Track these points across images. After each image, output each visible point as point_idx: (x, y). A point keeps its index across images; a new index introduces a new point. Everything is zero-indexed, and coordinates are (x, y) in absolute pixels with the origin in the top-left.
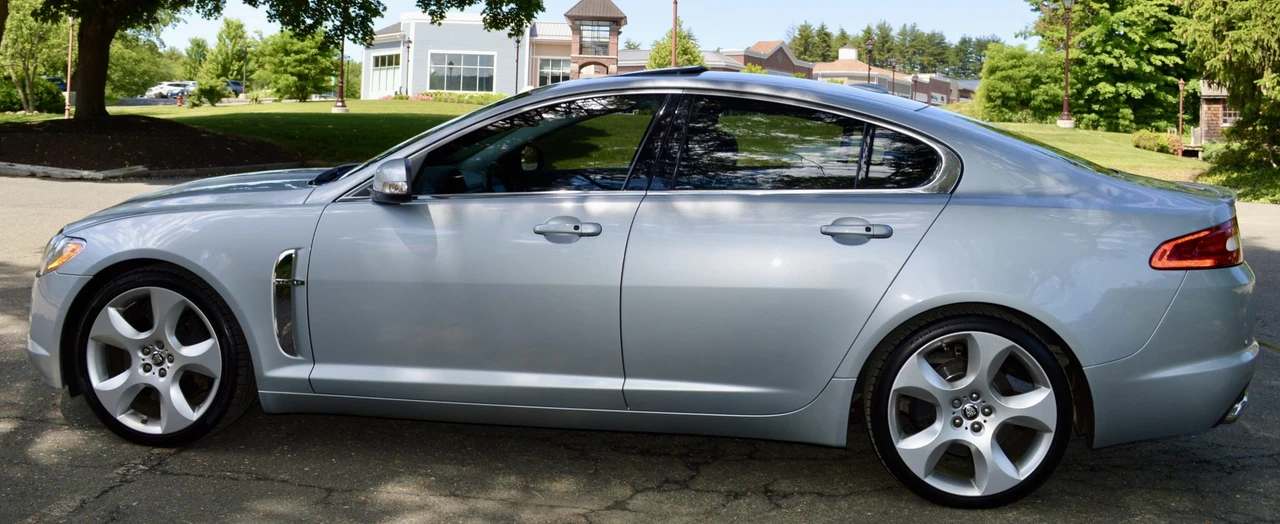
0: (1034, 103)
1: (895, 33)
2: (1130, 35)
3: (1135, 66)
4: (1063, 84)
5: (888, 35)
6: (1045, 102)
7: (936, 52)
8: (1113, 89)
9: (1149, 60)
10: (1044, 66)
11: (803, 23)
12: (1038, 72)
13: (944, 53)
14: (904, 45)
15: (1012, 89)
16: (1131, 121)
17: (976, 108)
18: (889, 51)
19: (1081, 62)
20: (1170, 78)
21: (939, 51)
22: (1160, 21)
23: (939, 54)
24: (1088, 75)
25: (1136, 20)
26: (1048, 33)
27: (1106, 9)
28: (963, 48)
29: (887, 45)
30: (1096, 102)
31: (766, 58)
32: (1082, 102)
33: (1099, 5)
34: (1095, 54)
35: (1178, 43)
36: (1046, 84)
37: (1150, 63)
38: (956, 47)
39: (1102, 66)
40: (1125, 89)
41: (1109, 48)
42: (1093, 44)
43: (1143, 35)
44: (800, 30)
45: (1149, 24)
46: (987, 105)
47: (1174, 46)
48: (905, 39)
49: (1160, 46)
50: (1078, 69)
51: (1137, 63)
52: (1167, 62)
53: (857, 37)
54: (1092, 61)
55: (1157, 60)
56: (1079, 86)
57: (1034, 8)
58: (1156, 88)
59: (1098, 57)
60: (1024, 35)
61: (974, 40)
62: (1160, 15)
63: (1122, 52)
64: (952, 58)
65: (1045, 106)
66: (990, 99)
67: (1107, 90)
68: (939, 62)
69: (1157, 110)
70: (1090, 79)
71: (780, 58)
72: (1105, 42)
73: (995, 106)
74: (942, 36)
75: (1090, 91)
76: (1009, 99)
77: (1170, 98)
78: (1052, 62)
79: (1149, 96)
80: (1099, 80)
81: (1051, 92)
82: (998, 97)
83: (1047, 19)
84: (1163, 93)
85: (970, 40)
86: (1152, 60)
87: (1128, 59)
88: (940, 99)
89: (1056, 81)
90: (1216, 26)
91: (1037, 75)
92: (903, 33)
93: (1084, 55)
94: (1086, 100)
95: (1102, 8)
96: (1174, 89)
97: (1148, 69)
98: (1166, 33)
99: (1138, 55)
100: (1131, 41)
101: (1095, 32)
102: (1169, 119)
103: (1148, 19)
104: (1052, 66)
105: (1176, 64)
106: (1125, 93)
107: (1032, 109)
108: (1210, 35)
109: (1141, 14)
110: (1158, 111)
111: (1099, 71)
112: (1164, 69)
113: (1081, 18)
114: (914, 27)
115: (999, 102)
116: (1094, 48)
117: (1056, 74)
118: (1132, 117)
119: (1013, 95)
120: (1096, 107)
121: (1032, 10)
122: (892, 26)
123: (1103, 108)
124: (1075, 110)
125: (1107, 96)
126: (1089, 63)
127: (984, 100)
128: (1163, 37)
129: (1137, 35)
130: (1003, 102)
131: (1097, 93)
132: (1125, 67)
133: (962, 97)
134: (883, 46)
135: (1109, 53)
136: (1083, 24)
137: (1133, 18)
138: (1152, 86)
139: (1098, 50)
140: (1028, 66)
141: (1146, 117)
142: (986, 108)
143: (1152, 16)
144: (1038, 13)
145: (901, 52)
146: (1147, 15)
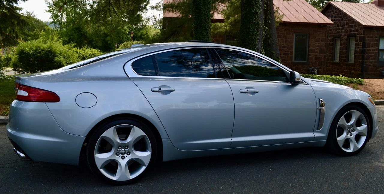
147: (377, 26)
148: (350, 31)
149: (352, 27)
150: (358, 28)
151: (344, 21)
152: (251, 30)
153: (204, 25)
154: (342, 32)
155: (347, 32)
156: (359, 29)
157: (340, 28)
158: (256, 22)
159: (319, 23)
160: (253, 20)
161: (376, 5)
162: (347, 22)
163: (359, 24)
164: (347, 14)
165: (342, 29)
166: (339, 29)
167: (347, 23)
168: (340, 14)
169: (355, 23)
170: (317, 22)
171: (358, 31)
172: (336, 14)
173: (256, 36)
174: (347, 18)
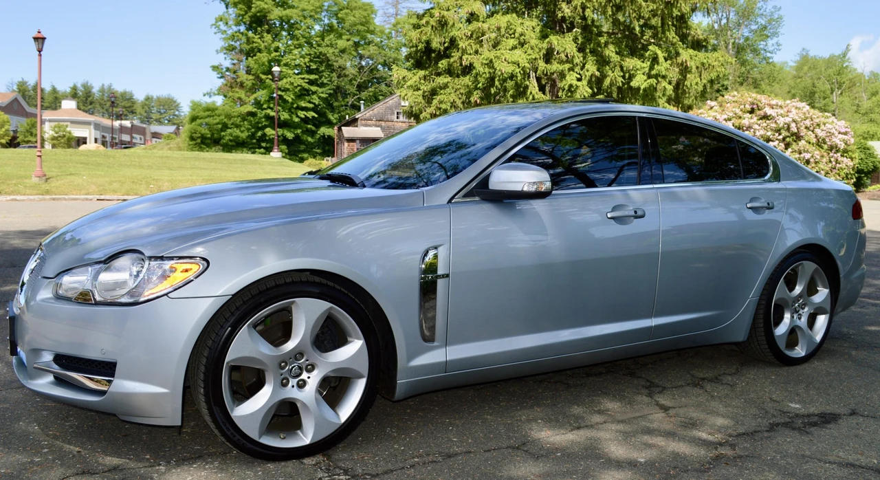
0: (223, 141)
1: (95, 90)
2: (285, 97)
3: (289, 117)
4: (242, 129)
5: (90, 92)
6: (231, 140)
7: (127, 105)
8: (274, 132)
9: (297, 114)
10: (229, 116)
11: (21, 80)
12: (225, 120)
13: (133, 106)
14: (103, 100)
15: (208, 132)
16: (286, 154)
17: (181, 145)
18: (91, 103)
19: (253, 114)
20: (309, 126)
21: (129, 105)
22: (303, 89)
23: (130, 107)
24: (258, 123)
25: (289, 87)
26: (231, 94)
27: (270, 79)
28: (147, 103)
29: (90, 99)
30: (263, 141)
31: (4, 105)
32: (255, 141)
33: (266, 76)
34: (263, 109)
35: (314, 104)
36: (231, 128)
37: (298, 116)
38: (142, 102)
39: (268, 117)
40: (281, 132)
41: (272, 105)
42: (262, 103)
43: (293, 97)
44: (18, 85)
45: (296, 90)
46: (191, 143)
47: (311, 106)
48: (103, 95)
49: (304, 105)
50: (252, 119)
51: (290, 116)
52: (308, 115)
53: (65, 92)
54: (261, 114)
55: (302, 114)
56: (253, 130)
57: (219, 76)
58: (302, 132)
59: (265, 111)
60: (209, 94)
61: (155, 97)
62: (304, 84)
63: (280, 108)
64: (139, 110)
65: (230, 143)
66: (192, 138)
67: (271, 133)
68: (129, 112)
69: (301, 146)
70: (260, 125)
71: (15, 106)
72: (269, 101)
73: (196, 144)
74: (131, 93)
75: (259, 134)
76: (206, 138)
77: (310, 139)
78: (235, 114)
79: (297, 137)
80: (266, 126)
81: (234, 134)
82: (198, 138)
83: (229, 85)
84: (305, 136)
85: (152, 98)
86: (299, 114)
87: (283, 113)
88: (138, 139)
89: (237, 126)
90: (424, 92)
91: (225, 123)
92: (102, 90)
93: (256, 110)
94: (257, 140)
95: (268, 78)
96: (313, 133)
97: (297, 120)
98: (307, 97)
99: (290, 110)
100: (285, 101)
101: (262, 95)
102: (308, 152)
103: (296, 87)
104: (234, 117)
105: (313, 117)
106: (282, 135)
107: (221, 146)
108: (421, 98)
109: (292, 84)
110: (303, 147)
111: (265, 121)
112: (306, 120)
113: (253, 84)
114: (110, 86)
115: (199, 141)
116: (262, 105)
117: (238, 122)
118: (287, 151)
119: (209, 136)
120: (264, 145)
121: (218, 78)
122: (93, 85)
123: (268, 145)
124: (251, 146)
125: (271, 137)
126: (259, 115)
127: (188, 139)
128: (305, 100)
129: (289, 97)
130: (202, 141)
131: (264, 135)
132: (282, 118)
133: (153, 137)
134: (87, 99)
135: (272, 109)
136: (253, 89)
137: (287, 86)
138: (299, 131)
139: (265, 106)
140: (219, 116)
141: (295, 151)
142: (190, 145)
143: (299, 86)
144: (222, 80)
145: (100, 104)
146: (296, 85)
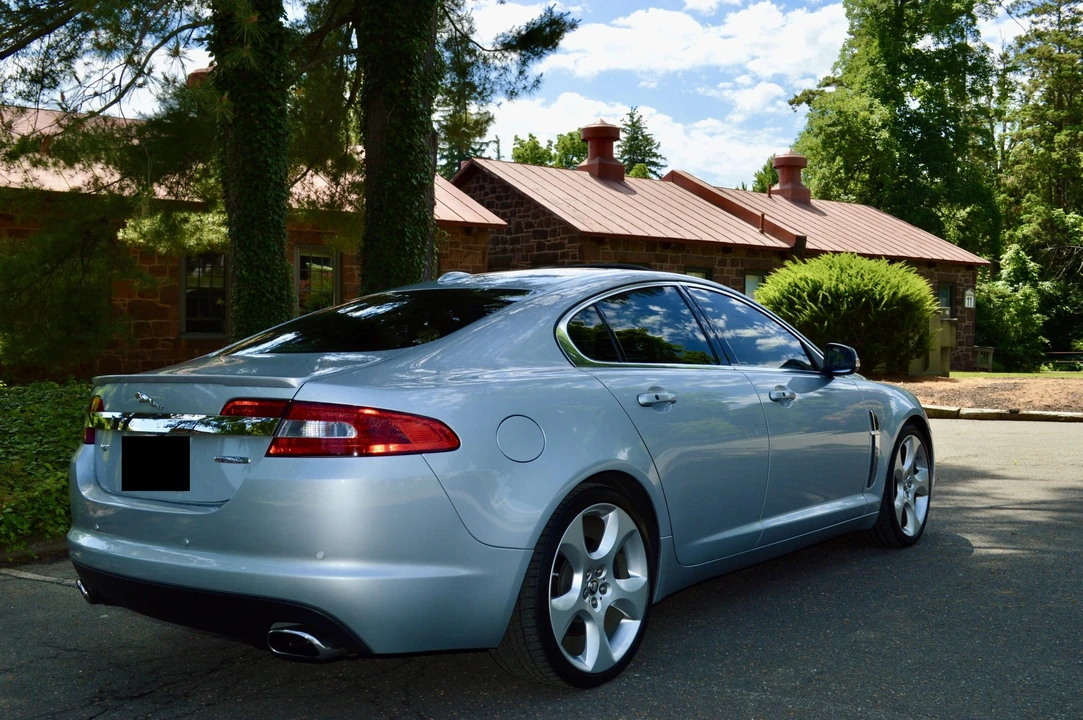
147: (594, 233)
148: (540, 247)
149: (544, 235)
150: (565, 238)
151: (519, 217)
152: (407, 240)
153: (273, 219)
154: (513, 251)
155: (529, 250)
156: (566, 241)
157: (508, 237)
158: (420, 215)
159: (466, 223)
160: (411, 208)
161: (592, 175)
162: (530, 219)
163: (568, 228)
164: (531, 198)
165: (515, 241)
166: (504, 242)
167: (529, 225)
168: (507, 197)
169: (555, 224)
170: (461, 220)
171: (563, 248)
172: (493, 195)
173: (419, 255)
174: (527, 211)
